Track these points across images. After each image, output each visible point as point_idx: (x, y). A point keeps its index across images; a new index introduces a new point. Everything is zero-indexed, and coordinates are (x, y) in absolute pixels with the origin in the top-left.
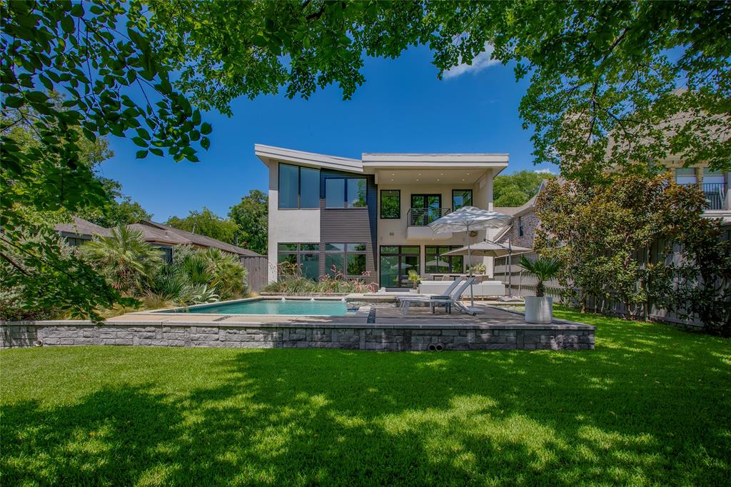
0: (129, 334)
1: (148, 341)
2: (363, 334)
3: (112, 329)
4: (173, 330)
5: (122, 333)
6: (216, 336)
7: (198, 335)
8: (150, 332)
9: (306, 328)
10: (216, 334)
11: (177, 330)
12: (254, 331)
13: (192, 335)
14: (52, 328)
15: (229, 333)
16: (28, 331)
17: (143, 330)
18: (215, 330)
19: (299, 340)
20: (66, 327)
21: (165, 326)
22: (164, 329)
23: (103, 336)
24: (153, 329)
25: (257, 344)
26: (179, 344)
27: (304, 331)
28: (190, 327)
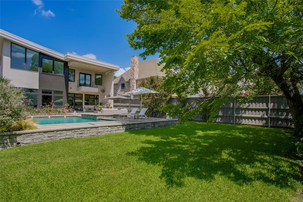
0: (72, 133)
1: (81, 135)
2: (146, 124)
3: (64, 132)
4: (91, 129)
5: (69, 133)
6: (107, 130)
7: (101, 130)
8: (82, 131)
9: (133, 124)
10: (108, 129)
11: (93, 129)
12: (119, 126)
13: (99, 130)
14: (28, 135)
15: (112, 128)
16: (9, 138)
17: (79, 130)
18: (107, 127)
19: (132, 128)
20: (38, 133)
21: (88, 128)
22: (88, 129)
23: (59, 135)
24: (83, 129)
25: (120, 131)
26: (94, 135)
27: (133, 125)
28: (98, 127)
